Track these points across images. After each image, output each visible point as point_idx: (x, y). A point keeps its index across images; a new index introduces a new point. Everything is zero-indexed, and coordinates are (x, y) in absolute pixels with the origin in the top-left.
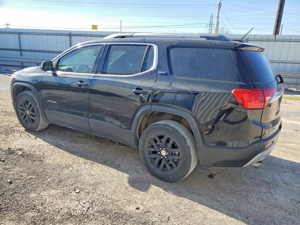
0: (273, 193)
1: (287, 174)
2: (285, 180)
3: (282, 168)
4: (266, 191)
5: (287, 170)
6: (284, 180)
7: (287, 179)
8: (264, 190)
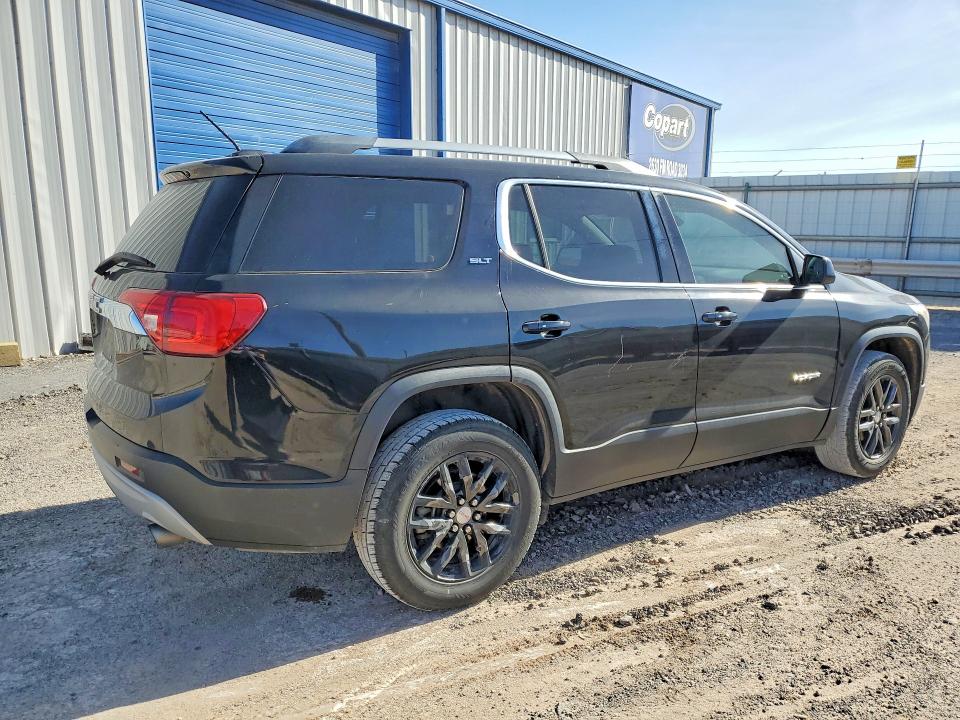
0: (77, 559)
1: (66, 634)
2: (63, 606)
3: (93, 648)
4: (96, 554)
5: (74, 649)
6: (67, 605)
7: (58, 615)
8: (102, 554)
